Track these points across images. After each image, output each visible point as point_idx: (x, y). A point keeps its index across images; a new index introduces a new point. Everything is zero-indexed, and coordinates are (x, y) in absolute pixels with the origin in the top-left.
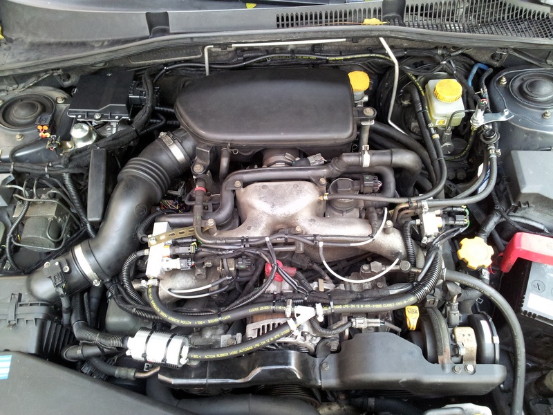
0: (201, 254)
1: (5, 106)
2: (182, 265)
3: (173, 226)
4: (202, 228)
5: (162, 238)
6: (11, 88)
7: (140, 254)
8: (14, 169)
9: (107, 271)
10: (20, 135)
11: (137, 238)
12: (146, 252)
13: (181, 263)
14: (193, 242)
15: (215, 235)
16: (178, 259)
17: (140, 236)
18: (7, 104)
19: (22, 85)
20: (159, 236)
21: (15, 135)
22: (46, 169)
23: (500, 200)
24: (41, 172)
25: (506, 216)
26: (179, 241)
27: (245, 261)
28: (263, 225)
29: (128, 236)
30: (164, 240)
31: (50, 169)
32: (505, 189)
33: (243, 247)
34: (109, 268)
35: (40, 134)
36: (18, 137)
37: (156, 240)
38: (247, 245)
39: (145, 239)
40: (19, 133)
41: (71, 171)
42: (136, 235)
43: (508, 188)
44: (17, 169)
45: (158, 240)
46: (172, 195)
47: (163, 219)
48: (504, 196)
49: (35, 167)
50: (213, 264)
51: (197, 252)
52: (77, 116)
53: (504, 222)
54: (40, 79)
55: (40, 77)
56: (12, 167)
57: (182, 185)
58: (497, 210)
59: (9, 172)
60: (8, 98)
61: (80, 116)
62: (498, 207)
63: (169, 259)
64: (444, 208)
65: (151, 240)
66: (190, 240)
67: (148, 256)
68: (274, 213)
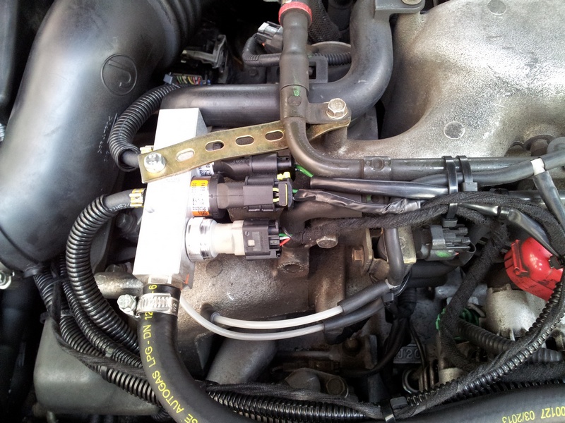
0: (307, 208)
2: (251, 243)
3: (213, 122)
4: (308, 126)
5: (185, 155)
7: (116, 202)
9: (29, 249)
11: (110, 156)
12: (134, 198)
13: (246, 238)
14: (281, 171)
15: (342, 151)
16: (238, 225)
17: (116, 150)
20: (174, 149)
26: (236, 167)
27: (452, 236)
28: (495, 123)
29: (83, 149)
30: (189, 164)
33: (454, 188)
34: (33, 239)
37: (166, 161)
38: (471, 185)
39: (130, 159)
42: (106, 147)
45: (170, 162)
46: (199, 61)
47: (182, 100)
50: (341, 239)
51: (297, 203)
57: (220, 41)
63: (208, 222)
65: (148, 161)
66: (273, 165)
67: (140, 210)
68: (536, 85)
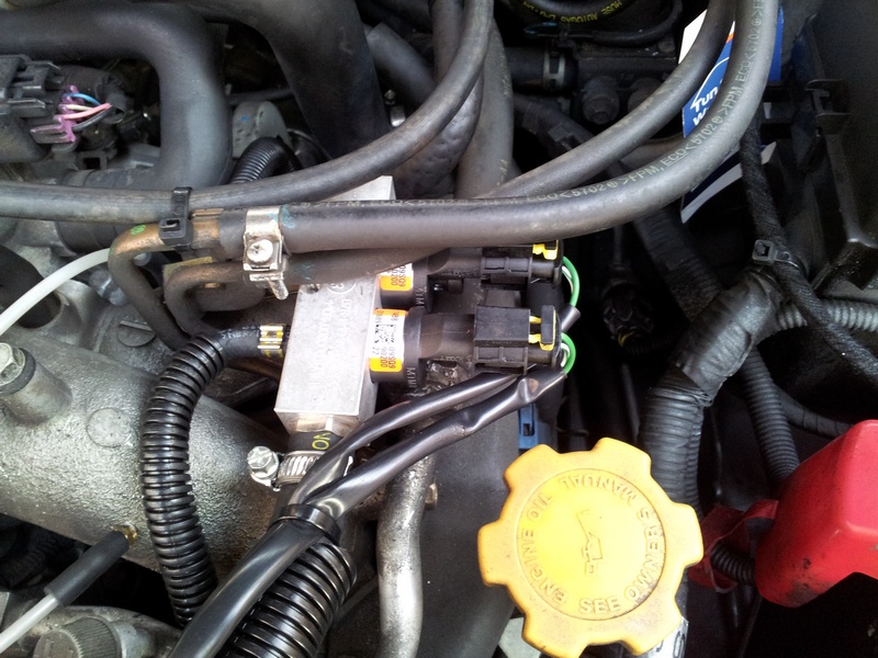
23: (785, 213)
25: (813, 305)
32: (818, 153)
43: (833, 144)
48: (809, 192)
53: (796, 332)
58: (768, 269)
62: (773, 251)
64: (430, 256)
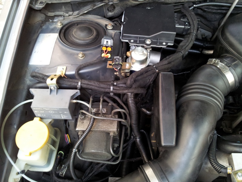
1: (65, 28)
6: (67, 15)
8: (81, 86)
10: (83, 54)
18: (66, 26)
19: (76, 12)
21: (78, 54)
22: (112, 88)
24: (107, 90)
31: (115, 88)
35: (103, 55)
36: (80, 55)
40: (82, 52)
41: (136, 91)
44: (84, 86)
49: (102, 85)
52: (130, 41)
54: (95, 8)
55: (95, 5)
56: (79, 84)
59: (76, 88)
60: (66, 22)
61: (132, 41)
